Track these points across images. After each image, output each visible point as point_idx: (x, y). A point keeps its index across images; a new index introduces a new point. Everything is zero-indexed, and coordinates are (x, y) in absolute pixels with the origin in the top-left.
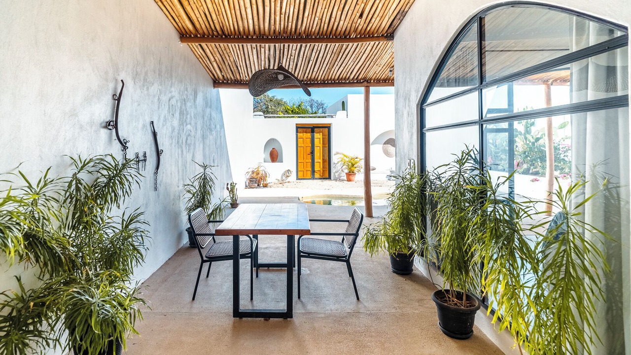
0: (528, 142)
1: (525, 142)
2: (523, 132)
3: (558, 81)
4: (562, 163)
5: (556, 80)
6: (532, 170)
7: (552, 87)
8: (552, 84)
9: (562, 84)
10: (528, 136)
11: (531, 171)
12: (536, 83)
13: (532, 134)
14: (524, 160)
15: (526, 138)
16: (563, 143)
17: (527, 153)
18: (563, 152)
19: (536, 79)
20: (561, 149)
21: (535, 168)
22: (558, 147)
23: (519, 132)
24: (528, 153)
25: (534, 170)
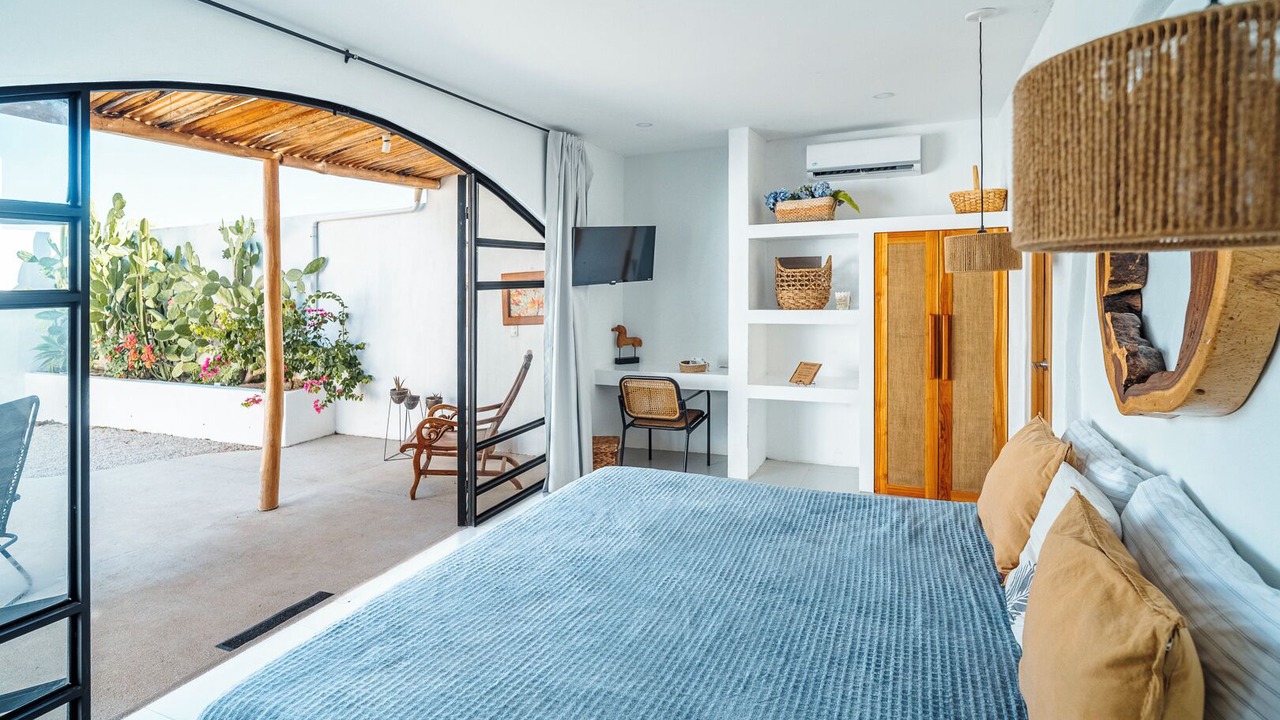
0: (242, 306)
1: (236, 306)
2: (232, 280)
3: (297, 156)
4: (311, 352)
5: (291, 153)
6: (252, 372)
7: (282, 169)
8: (281, 161)
9: (306, 164)
10: (242, 289)
11: (248, 377)
12: (239, 151)
13: (252, 285)
14: (225, 354)
15: (238, 295)
16: (313, 306)
17: (232, 337)
18: (312, 328)
19: (241, 139)
20: (309, 322)
21: (258, 368)
22: (303, 316)
23: (221, 280)
24: (236, 336)
25: (256, 373)
